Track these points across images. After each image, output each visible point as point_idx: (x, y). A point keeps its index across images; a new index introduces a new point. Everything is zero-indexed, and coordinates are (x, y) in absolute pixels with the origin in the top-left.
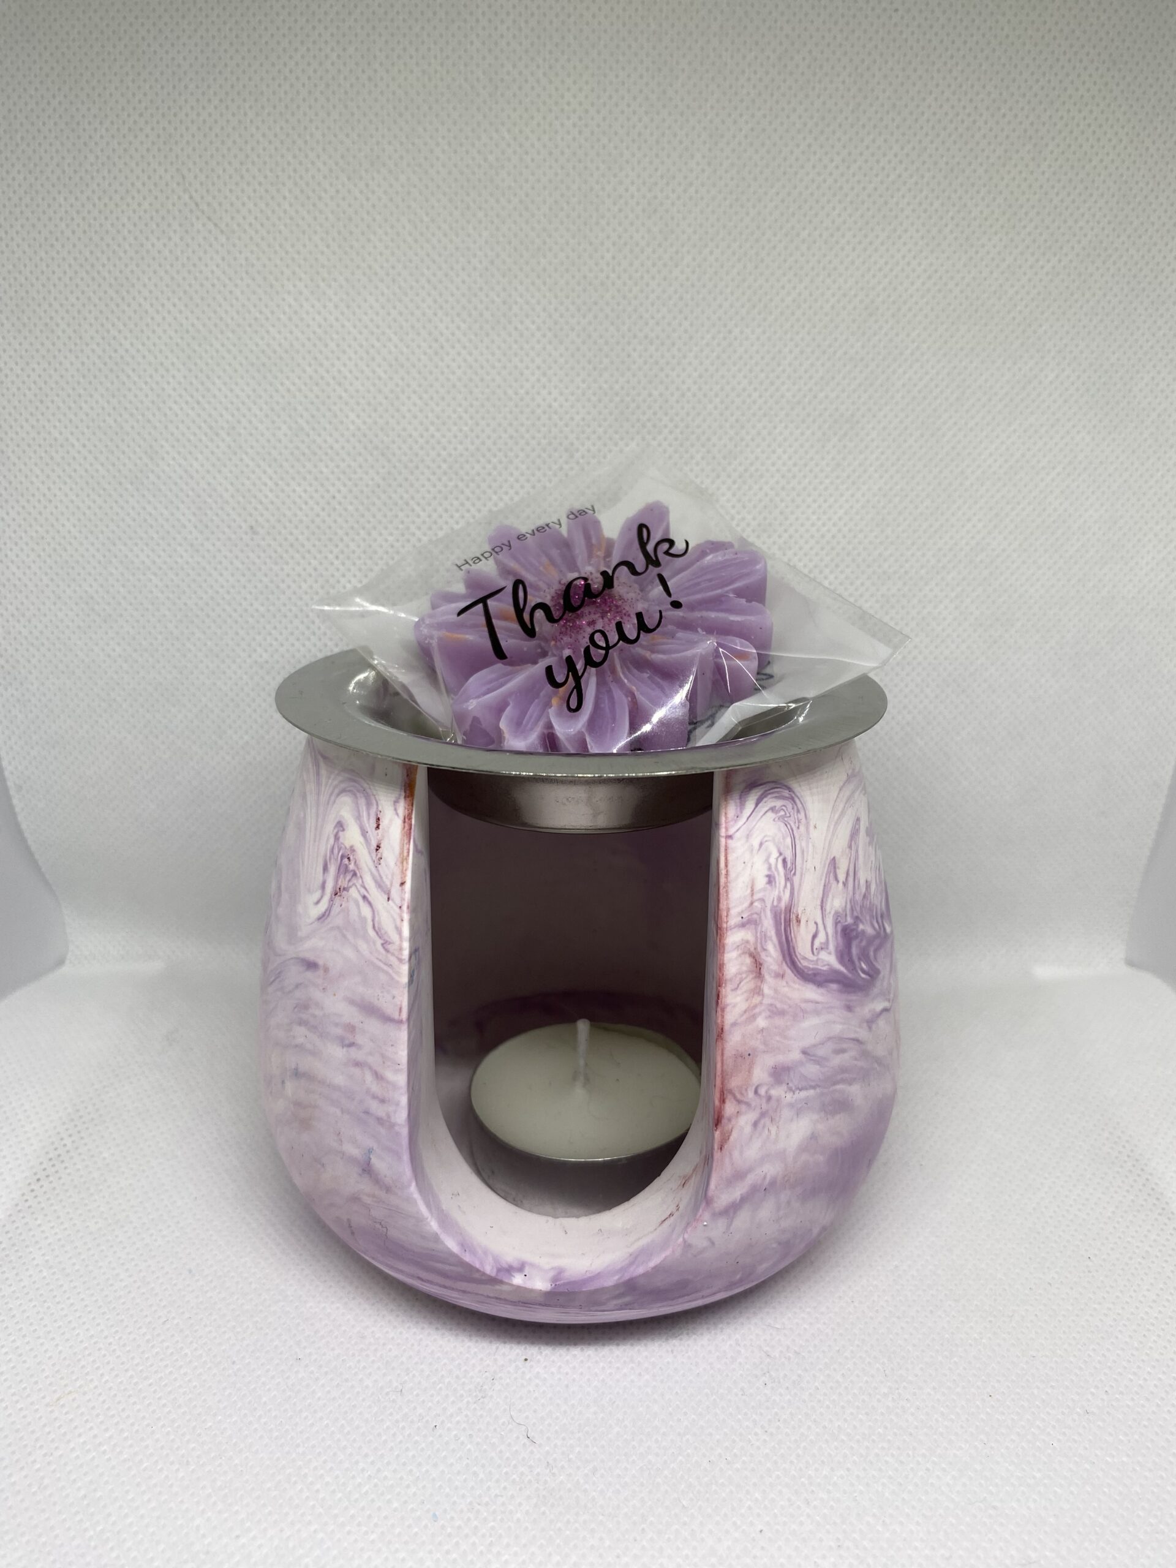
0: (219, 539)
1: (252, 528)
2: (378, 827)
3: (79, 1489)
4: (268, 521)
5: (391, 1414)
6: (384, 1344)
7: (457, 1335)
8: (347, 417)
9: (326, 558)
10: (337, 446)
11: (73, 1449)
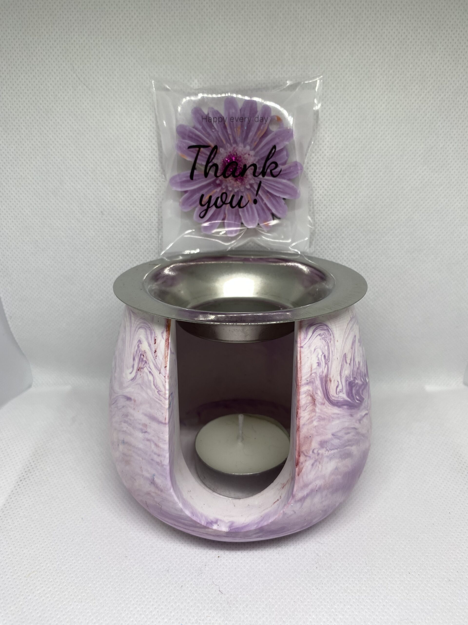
0: (88, 217)
1: (102, 212)
2: (155, 343)
3: (38, 613)
4: (108, 209)
5: (164, 581)
6: (161, 550)
7: (190, 546)
8: (141, 165)
9: (132, 225)
10: (136, 178)
11: (35, 596)
